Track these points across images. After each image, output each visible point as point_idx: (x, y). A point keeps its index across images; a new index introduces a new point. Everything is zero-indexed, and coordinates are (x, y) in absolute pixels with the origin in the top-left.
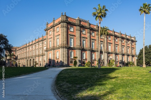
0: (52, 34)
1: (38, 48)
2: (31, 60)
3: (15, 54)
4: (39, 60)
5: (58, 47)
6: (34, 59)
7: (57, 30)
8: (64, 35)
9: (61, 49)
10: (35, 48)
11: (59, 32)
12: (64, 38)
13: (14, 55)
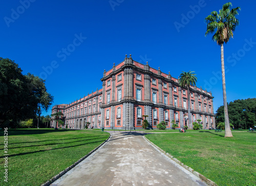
0: (112, 85)
1: (91, 104)
2: (81, 120)
3: (63, 112)
4: (91, 119)
5: (119, 101)
6: (85, 119)
7: (118, 78)
8: (128, 85)
9: (124, 104)
10: (88, 105)
11: (121, 80)
12: (128, 88)
13: (62, 114)
